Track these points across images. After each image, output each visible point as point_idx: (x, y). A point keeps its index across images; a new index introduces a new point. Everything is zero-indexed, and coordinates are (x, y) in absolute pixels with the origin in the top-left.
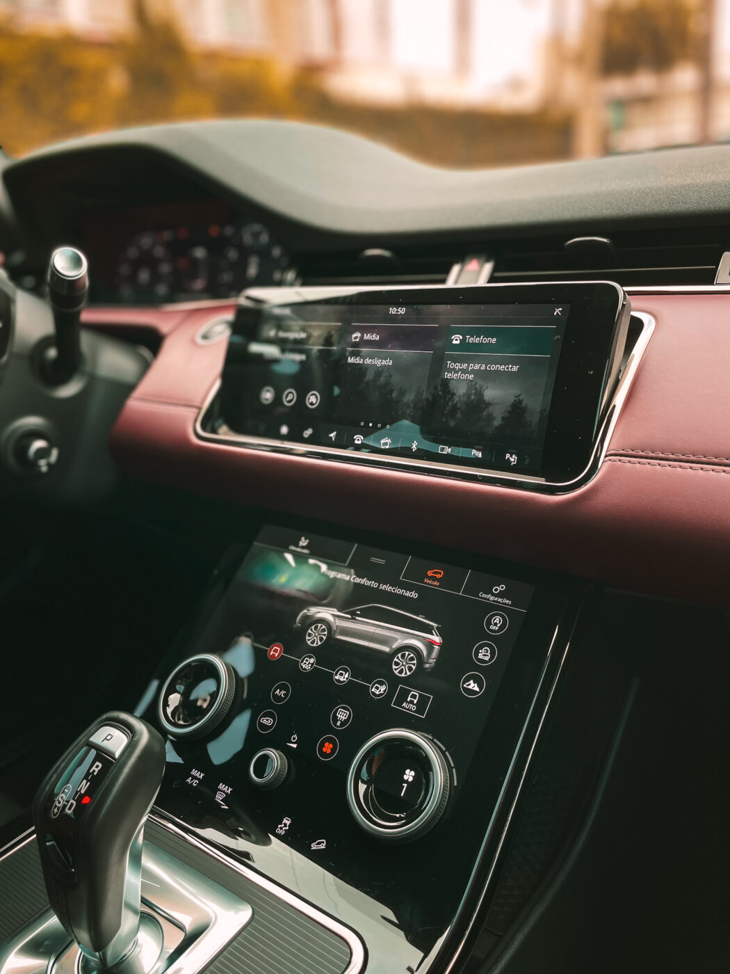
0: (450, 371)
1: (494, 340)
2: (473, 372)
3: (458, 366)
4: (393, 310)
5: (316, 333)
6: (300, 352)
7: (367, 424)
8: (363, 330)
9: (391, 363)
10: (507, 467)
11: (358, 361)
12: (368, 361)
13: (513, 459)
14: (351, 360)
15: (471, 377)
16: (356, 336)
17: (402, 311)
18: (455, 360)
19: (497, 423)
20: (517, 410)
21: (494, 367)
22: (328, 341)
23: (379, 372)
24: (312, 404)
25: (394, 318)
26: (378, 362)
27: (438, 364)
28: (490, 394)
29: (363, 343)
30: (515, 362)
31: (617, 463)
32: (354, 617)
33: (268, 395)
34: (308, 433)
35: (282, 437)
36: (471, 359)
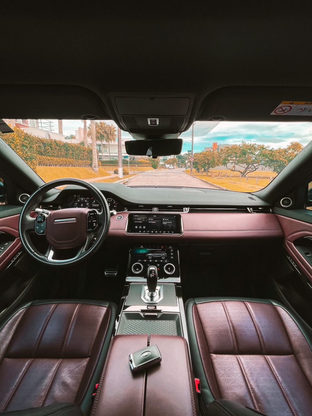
4: (154, 216)
5: (143, 219)
6: (141, 221)
7: (153, 230)
10: (172, 233)
12: (152, 222)
13: (173, 232)
14: (149, 222)
15: (166, 224)
16: (149, 219)
17: (156, 216)
18: (164, 222)
19: (170, 228)
20: (172, 227)
21: (169, 222)
22: (145, 220)
24: (144, 228)
25: (155, 217)
26: (154, 222)
27: (162, 222)
28: (169, 225)
29: (150, 220)
30: (171, 222)
31: (185, 232)
32: (154, 254)
33: (136, 227)
34: (144, 232)
35: (140, 233)
36: (166, 222)
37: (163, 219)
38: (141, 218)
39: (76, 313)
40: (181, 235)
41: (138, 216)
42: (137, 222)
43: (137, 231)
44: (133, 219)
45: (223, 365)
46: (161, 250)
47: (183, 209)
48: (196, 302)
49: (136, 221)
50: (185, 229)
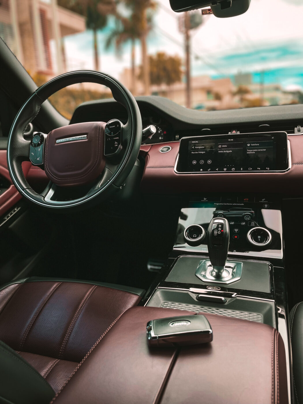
0: (248, 152)
1: (258, 145)
2: (254, 151)
3: (250, 151)
4: (229, 140)
5: (207, 146)
6: (203, 151)
7: (227, 166)
8: (222, 145)
9: (231, 151)
11: (221, 152)
12: (225, 151)
13: (268, 169)
14: (219, 152)
15: (254, 153)
16: (220, 146)
17: (232, 140)
18: (249, 149)
19: (263, 161)
20: (267, 158)
21: (260, 150)
22: (211, 148)
23: (229, 154)
24: (209, 163)
26: (228, 152)
27: (245, 151)
28: (260, 156)
29: (222, 148)
30: (264, 149)
31: (295, 166)
32: (229, 211)
33: (194, 162)
34: (209, 169)
35: (201, 171)
36: (253, 149)
37: (249, 145)
38: (203, 146)
39: (87, 297)
40: (286, 172)
41: (197, 142)
42: (196, 153)
43: (196, 168)
44: (189, 149)
46: (242, 204)
47: (294, 130)
49: (193, 152)
50: (296, 160)
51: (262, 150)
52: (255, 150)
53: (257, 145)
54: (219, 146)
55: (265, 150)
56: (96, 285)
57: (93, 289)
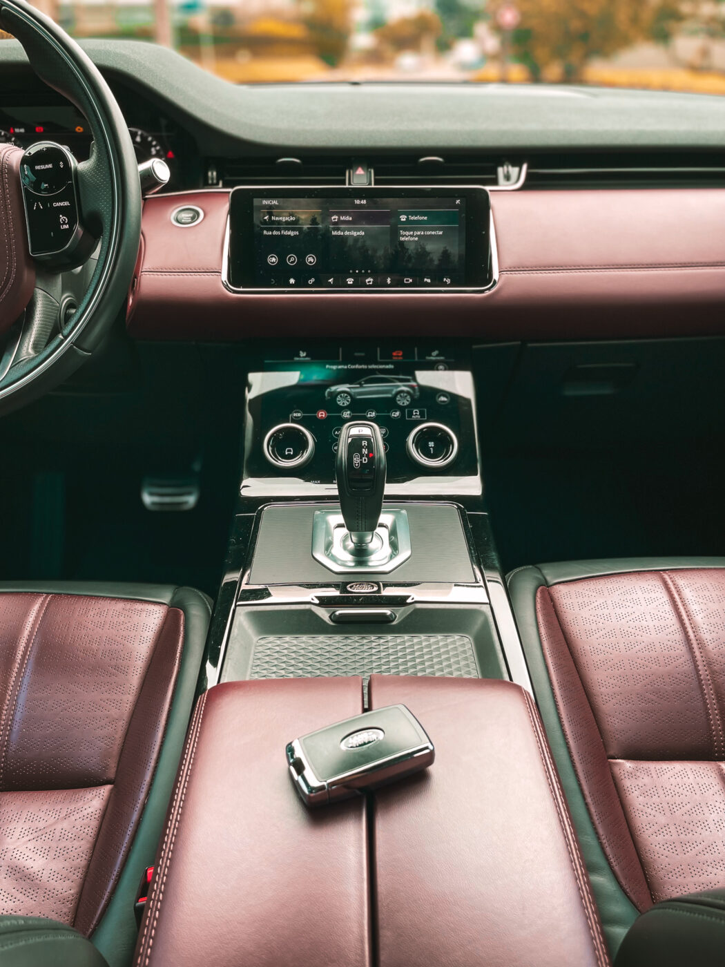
0: (403, 236)
1: (426, 218)
2: (417, 236)
3: (407, 233)
4: (357, 202)
5: (303, 217)
6: (293, 229)
7: (354, 272)
8: (339, 214)
9: (363, 233)
10: (445, 285)
11: (340, 233)
12: (347, 233)
13: (448, 281)
14: (334, 233)
15: (416, 239)
16: (335, 218)
17: (364, 202)
18: (405, 230)
19: (436, 262)
20: (445, 255)
21: (429, 233)
22: (314, 221)
23: (357, 239)
24: (310, 262)
25: (361, 206)
26: (355, 234)
27: (395, 233)
28: (429, 247)
29: (341, 222)
30: (440, 229)
31: (505, 275)
32: (361, 386)
33: (273, 260)
34: (312, 281)
35: (292, 286)
36: (417, 229)
37: (403, 218)
38: (291, 215)
39: (33, 628)
40: (488, 293)
41: (275, 202)
42: (275, 233)
43: (278, 277)
44: (256, 221)
45: (663, 796)
46: (391, 366)
47: (496, 173)
48: (548, 578)
49: (268, 230)
50: (509, 261)
51: (433, 233)
52: (419, 233)
53: (421, 218)
54: (333, 218)
55: (441, 233)
56: (48, 594)
57: (42, 604)
